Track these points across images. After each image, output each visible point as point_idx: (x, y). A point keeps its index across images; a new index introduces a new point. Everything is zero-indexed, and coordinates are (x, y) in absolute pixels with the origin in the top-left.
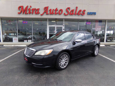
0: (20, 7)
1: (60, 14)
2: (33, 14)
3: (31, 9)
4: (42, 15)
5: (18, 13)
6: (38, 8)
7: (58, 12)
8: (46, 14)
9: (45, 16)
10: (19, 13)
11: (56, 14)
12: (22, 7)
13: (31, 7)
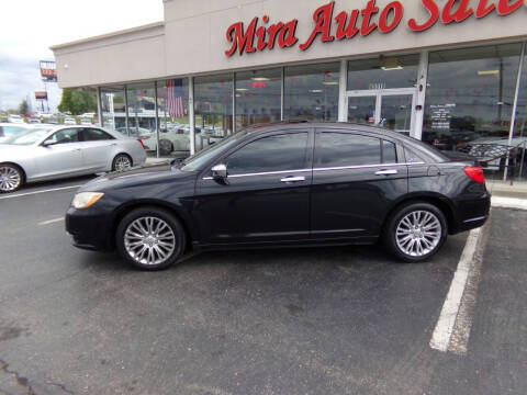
0: (231, 31)
1: (387, 30)
2: (272, 46)
3: (267, 26)
4: (305, 47)
5: (227, 53)
6: (291, 20)
7: (377, 24)
8: (324, 42)
9: (320, 52)
10: (230, 54)
11: (368, 31)
12: (239, 26)
13: (266, 19)
